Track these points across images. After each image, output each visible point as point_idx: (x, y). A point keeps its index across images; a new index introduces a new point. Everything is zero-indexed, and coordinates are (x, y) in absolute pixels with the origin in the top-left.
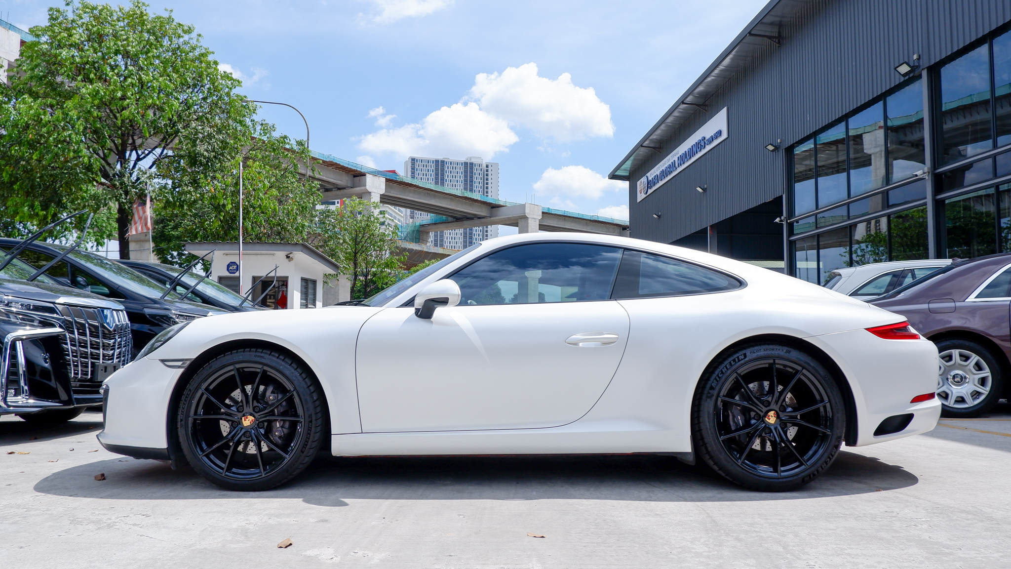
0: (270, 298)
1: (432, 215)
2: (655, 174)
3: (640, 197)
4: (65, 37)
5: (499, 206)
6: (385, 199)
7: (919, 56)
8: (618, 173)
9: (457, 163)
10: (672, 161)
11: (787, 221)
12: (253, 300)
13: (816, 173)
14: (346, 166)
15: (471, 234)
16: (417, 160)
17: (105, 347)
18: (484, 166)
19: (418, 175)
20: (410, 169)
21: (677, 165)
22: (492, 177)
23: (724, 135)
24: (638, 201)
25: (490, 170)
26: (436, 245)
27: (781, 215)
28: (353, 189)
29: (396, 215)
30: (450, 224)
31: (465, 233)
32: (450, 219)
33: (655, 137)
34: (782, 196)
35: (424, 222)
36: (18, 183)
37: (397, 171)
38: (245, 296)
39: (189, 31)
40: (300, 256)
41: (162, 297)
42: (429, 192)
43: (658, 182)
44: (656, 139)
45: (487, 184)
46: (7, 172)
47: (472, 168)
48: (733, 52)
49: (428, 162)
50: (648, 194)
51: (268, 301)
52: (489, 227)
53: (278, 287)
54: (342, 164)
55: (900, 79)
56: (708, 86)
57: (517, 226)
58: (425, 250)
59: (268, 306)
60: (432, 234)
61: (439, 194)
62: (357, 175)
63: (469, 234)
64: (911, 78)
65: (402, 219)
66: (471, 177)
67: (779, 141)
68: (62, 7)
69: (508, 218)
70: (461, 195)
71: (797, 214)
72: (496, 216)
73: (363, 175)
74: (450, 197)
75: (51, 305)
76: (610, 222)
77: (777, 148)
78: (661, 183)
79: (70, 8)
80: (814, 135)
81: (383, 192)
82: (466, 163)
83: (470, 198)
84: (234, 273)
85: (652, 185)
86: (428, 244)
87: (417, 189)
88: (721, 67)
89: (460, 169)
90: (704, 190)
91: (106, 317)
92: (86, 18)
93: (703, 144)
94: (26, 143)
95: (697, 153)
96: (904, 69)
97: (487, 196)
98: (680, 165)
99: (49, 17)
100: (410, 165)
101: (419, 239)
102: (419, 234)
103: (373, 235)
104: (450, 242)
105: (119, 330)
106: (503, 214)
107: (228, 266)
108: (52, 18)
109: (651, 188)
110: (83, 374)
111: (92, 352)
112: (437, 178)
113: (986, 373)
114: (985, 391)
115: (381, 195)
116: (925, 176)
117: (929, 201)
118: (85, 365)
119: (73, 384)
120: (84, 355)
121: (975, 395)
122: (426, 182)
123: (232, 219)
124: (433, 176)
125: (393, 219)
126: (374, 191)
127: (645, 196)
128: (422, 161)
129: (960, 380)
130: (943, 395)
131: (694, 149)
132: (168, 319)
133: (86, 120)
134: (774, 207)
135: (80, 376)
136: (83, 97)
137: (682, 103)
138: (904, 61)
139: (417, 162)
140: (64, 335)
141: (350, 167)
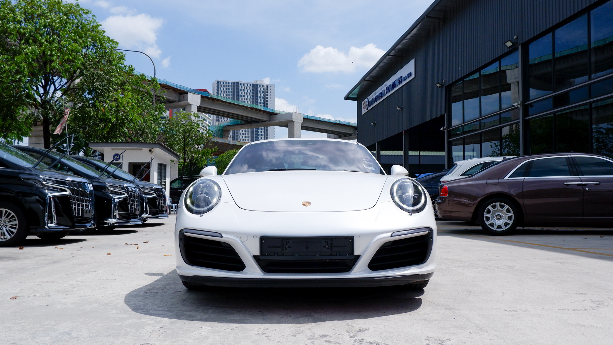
1: (232, 119)
2: (373, 98)
3: (364, 111)
5: (276, 114)
6: (200, 109)
7: (518, 37)
8: (350, 96)
9: (248, 84)
10: (383, 90)
11: (447, 130)
13: (464, 98)
14: (175, 87)
15: (257, 131)
16: (221, 82)
17: (86, 201)
18: (265, 86)
19: (222, 92)
20: (216, 88)
21: (385, 93)
22: (270, 93)
23: (413, 76)
24: (362, 114)
25: (269, 89)
26: (233, 139)
27: (443, 126)
28: (179, 103)
29: (207, 119)
30: (243, 126)
31: (253, 131)
32: (243, 122)
33: (372, 75)
34: (445, 114)
35: (226, 124)
37: (208, 90)
39: (87, 13)
40: (158, 151)
42: (229, 104)
43: (374, 103)
44: (373, 76)
45: (267, 98)
47: (257, 88)
48: (418, 26)
49: (228, 84)
50: (369, 109)
52: (269, 127)
53: (145, 169)
54: (172, 86)
55: (507, 49)
56: (403, 45)
57: (287, 127)
58: (227, 142)
60: (231, 132)
61: (236, 106)
62: (182, 93)
63: (255, 132)
64: (513, 50)
65: (211, 122)
66: (257, 94)
67: (443, 81)
69: (281, 122)
70: (250, 107)
71: (453, 125)
72: (273, 121)
73: (186, 93)
74: (243, 108)
75: (64, 181)
76: (348, 124)
77: (442, 86)
78: (376, 103)
81: (199, 104)
82: (253, 85)
83: (257, 109)
84: (118, 160)
85: (371, 104)
86: (229, 139)
87: (221, 103)
88: (411, 35)
89: (249, 88)
90: (401, 109)
91: (85, 187)
92: (24, 4)
93: (401, 80)
95: (397, 86)
96: (509, 44)
97: (267, 107)
98: (387, 92)
100: (216, 85)
101: (223, 135)
102: (223, 132)
103: (196, 135)
104: (243, 137)
105: (91, 193)
106: (278, 119)
107: (114, 156)
109: (370, 106)
110: (78, 214)
111: (81, 204)
112: (234, 94)
113: (512, 214)
114: (511, 222)
115: (198, 106)
116: (519, 106)
117: (521, 120)
118: (79, 210)
119: (75, 219)
120: (78, 205)
121: (506, 224)
122: (227, 97)
123: (114, 126)
124: (232, 93)
125: (205, 121)
126: (193, 104)
127: (366, 111)
128: (224, 83)
129: (500, 217)
130: (492, 225)
131: (396, 83)
132: (105, 188)
133: (28, 68)
134: (439, 121)
135: (77, 215)
136: (26, 54)
137: (389, 55)
138: (508, 40)
139: (221, 83)
140: (71, 195)
141: (177, 88)
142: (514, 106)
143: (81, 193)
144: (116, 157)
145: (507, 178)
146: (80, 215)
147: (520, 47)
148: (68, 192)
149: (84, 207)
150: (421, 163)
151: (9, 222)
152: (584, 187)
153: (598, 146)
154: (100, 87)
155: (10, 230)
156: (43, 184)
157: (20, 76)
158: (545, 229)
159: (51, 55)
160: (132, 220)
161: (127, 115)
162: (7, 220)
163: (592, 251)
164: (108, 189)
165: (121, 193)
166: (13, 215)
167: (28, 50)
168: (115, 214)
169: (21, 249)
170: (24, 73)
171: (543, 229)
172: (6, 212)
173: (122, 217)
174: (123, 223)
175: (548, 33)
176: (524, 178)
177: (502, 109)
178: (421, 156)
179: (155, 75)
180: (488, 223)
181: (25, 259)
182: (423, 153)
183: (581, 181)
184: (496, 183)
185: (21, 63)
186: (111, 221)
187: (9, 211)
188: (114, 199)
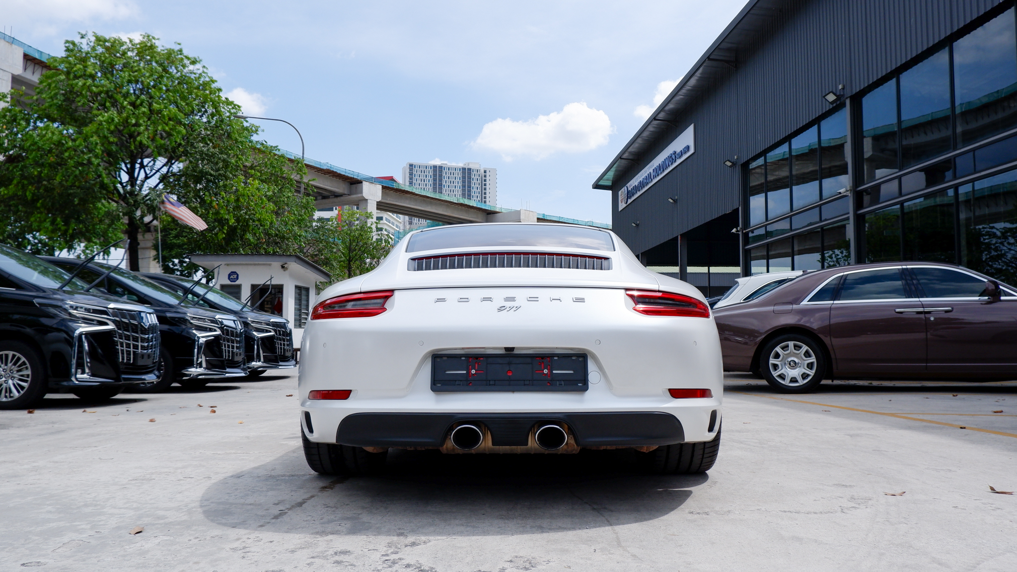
0: (267, 304)
1: (429, 221)
2: (634, 185)
3: (622, 206)
4: (81, 69)
5: (495, 213)
6: (381, 206)
7: (844, 86)
8: (601, 183)
9: (455, 169)
10: (649, 173)
11: (742, 232)
12: (252, 305)
13: (766, 188)
14: (343, 173)
17: (143, 340)
18: (482, 171)
19: (416, 181)
20: (408, 175)
21: (652, 177)
22: (490, 182)
23: (692, 151)
24: (620, 210)
25: (488, 176)
27: (737, 226)
28: (349, 197)
29: (394, 221)
33: (632, 150)
34: (738, 208)
36: (40, 201)
37: (395, 178)
38: (245, 302)
39: (194, 62)
40: (295, 266)
41: (179, 304)
42: (425, 199)
43: (636, 192)
44: (633, 152)
45: (485, 189)
46: (30, 191)
47: (470, 174)
48: (698, 74)
49: (426, 168)
50: (629, 203)
51: (266, 306)
53: (275, 294)
54: (338, 172)
55: (829, 106)
56: (676, 104)
59: (266, 311)
61: (436, 201)
62: (354, 183)
64: (837, 107)
65: (401, 225)
66: (470, 182)
67: (736, 157)
68: (77, 40)
70: (456, 202)
71: (752, 224)
73: (360, 182)
74: (446, 203)
75: (105, 309)
77: (734, 164)
78: (639, 194)
79: (84, 41)
80: (764, 153)
81: (379, 199)
82: (464, 169)
83: (466, 205)
84: (235, 282)
85: (631, 195)
87: (413, 196)
89: (458, 175)
90: (675, 201)
91: (142, 318)
92: (100, 50)
93: (674, 158)
94: (47, 165)
95: (669, 166)
96: (831, 98)
97: (485, 202)
98: (655, 177)
99: (65, 49)
100: (408, 170)
103: (366, 244)
105: (152, 328)
106: (498, 221)
107: (229, 275)
108: (68, 50)
109: (630, 197)
110: (127, 360)
111: (133, 344)
112: (435, 184)
113: (813, 359)
114: (812, 373)
115: (377, 202)
116: (848, 193)
117: (851, 215)
118: (129, 353)
119: (121, 367)
120: (128, 346)
121: (804, 376)
122: (424, 189)
123: (232, 230)
124: (431, 182)
125: (391, 225)
126: (370, 198)
127: (625, 205)
128: (420, 166)
129: (793, 365)
130: (782, 377)
131: (667, 162)
132: (184, 321)
133: (103, 145)
134: (731, 219)
135: (125, 361)
136: (101, 124)
137: (655, 119)
138: (831, 90)
139: (415, 167)
140: (115, 331)
141: (346, 174)
142: (840, 193)
143: (134, 328)
144: (232, 277)
145: (805, 302)
146: (132, 362)
147: (848, 102)
148: (111, 326)
149: (138, 349)
150: (711, 285)
151: (18, 371)
152: (927, 315)
153: (988, 256)
154: (212, 172)
155: (19, 385)
156: (70, 314)
157: (89, 156)
158: (875, 383)
159: (137, 125)
160: (228, 370)
161: (253, 214)
162: (15, 368)
163: (921, 417)
164: (191, 323)
165: (210, 329)
166: (24, 362)
167: (103, 117)
168: (200, 360)
169: (30, 412)
170: (95, 152)
171: (871, 384)
172: (14, 356)
173: (210, 366)
174: (215, 374)
175: (891, 79)
176: (832, 302)
177: (823, 198)
178: (711, 275)
179: (303, 154)
180: (775, 374)
181: (19, 427)
182: (714, 270)
183: (923, 306)
184: (788, 310)
185: (92, 137)
186: (193, 371)
187: (18, 355)
188: (199, 338)
